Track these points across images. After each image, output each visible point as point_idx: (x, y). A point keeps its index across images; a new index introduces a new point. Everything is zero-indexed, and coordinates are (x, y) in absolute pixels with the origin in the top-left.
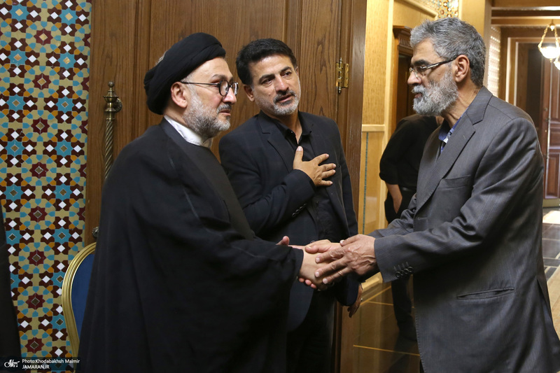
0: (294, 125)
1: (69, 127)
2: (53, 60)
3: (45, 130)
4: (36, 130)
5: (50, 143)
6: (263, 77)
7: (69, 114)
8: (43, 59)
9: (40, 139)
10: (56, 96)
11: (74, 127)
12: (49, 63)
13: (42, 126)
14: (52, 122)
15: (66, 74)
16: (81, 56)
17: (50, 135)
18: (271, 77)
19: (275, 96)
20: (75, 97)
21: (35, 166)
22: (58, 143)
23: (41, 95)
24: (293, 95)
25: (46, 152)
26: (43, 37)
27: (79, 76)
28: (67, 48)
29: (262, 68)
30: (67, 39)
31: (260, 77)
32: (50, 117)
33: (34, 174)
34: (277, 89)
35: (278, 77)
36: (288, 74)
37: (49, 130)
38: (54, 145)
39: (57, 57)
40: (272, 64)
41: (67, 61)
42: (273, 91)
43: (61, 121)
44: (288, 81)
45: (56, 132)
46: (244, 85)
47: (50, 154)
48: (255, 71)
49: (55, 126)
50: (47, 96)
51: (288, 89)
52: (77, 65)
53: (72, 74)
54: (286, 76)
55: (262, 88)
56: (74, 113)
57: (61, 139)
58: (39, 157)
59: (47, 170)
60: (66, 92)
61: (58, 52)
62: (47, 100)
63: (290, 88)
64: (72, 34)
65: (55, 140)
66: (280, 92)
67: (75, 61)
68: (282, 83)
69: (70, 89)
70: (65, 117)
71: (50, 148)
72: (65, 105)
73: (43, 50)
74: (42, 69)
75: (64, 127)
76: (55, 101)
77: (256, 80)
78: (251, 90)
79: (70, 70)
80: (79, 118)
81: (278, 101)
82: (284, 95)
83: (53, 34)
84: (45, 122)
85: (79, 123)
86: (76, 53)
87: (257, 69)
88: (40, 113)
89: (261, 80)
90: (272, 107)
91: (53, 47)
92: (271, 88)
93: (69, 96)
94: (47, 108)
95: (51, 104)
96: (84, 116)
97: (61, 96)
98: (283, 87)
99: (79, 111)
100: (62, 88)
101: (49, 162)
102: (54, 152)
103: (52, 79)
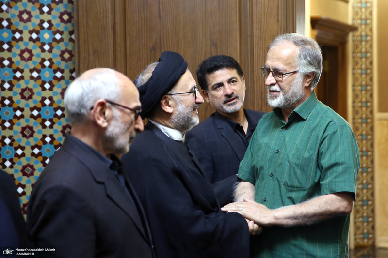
0: (242, 120)
1: (51, 131)
2: (35, 74)
3: (32, 136)
4: (24, 136)
5: (37, 146)
6: (215, 85)
7: (51, 120)
8: (27, 74)
9: (28, 143)
10: (39, 105)
11: (56, 131)
12: (32, 78)
13: (29, 132)
14: (37, 128)
15: (47, 86)
16: (59, 70)
17: (36, 139)
18: (221, 85)
19: (224, 99)
20: (55, 106)
21: (24, 167)
22: (43, 146)
23: (27, 105)
24: (237, 97)
25: (33, 154)
26: (26, 55)
27: (58, 87)
28: (47, 63)
29: (214, 78)
30: (46, 55)
31: (213, 84)
32: (35, 124)
33: (25, 174)
34: (225, 94)
35: (226, 84)
36: (233, 82)
37: (35, 135)
38: (39, 148)
39: (39, 71)
40: (222, 75)
41: (47, 75)
42: (222, 95)
43: (44, 127)
44: (234, 87)
45: (40, 137)
46: (203, 90)
47: (36, 156)
48: (210, 80)
49: (39, 132)
50: (32, 106)
51: (233, 93)
52: (55, 78)
53: (52, 85)
54: (232, 83)
55: (214, 92)
56: (55, 120)
57: (45, 143)
58: (28, 159)
59: (35, 170)
60: (47, 102)
61: (39, 67)
62: (32, 110)
63: (235, 93)
64: (50, 51)
65: (40, 143)
66: (227, 96)
67: (53, 74)
68: (229, 89)
69: (51, 99)
70: (48, 123)
71: (36, 151)
72: (47, 113)
73: (27, 66)
74: (27, 83)
75: (48, 131)
76: (39, 110)
77: (210, 87)
78: (207, 94)
79: (50, 83)
80: (60, 124)
81: (225, 102)
82: (230, 98)
83: (34, 52)
84: (31, 128)
85: (60, 128)
86: (54, 67)
87: (211, 79)
88: (27, 121)
89: (213, 86)
90: (222, 107)
91: (34, 63)
92: (220, 93)
93: (51, 105)
94: (32, 116)
95: (35, 113)
96: (64, 122)
97: (44, 105)
98: (229, 92)
99: (59, 117)
100: (44, 99)
101: (36, 163)
102: (40, 154)
103: (35, 91)
